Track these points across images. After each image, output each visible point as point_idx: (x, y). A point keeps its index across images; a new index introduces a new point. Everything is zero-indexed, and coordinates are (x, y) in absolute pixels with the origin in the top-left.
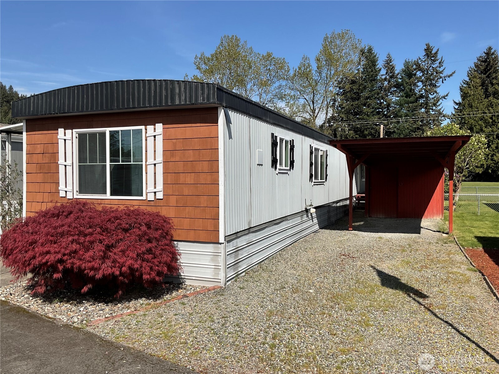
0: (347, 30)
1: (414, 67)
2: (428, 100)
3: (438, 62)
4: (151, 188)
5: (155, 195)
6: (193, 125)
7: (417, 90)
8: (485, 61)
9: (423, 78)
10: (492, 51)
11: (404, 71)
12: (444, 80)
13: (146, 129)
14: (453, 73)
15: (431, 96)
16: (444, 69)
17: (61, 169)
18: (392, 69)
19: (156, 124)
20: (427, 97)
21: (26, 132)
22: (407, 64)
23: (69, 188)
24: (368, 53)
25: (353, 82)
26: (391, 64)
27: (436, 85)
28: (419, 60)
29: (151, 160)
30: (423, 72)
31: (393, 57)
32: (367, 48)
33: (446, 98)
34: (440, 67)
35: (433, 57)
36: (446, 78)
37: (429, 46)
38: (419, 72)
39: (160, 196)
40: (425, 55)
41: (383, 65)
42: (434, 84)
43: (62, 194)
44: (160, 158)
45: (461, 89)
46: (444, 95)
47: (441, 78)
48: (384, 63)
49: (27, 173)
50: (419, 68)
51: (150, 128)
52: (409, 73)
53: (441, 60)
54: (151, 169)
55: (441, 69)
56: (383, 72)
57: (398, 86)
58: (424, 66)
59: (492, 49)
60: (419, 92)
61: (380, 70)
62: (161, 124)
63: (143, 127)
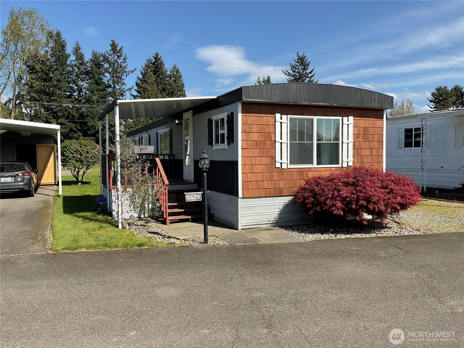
0: (35, 10)
1: (102, 58)
2: (115, 90)
3: (122, 58)
4: (345, 159)
5: (348, 164)
6: (370, 119)
7: (105, 80)
8: (154, 64)
9: (111, 70)
10: (159, 57)
11: (91, 60)
12: (127, 74)
13: (342, 120)
14: (134, 70)
15: (117, 87)
16: (127, 65)
17: (278, 145)
18: (81, 56)
19: (349, 117)
20: (114, 87)
21: (242, 113)
22: (94, 54)
23: (284, 160)
24: (57, 37)
25: (43, 63)
26: (79, 52)
27: (121, 78)
28: (107, 54)
29: (345, 140)
30: (110, 65)
31: (81, 45)
32: (55, 32)
33: (131, 90)
34: (124, 63)
35: (118, 53)
36: (129, 73)
37: (114, 42)
38: (106, 64)
39: (351, 164)
40: (111, 49)
41: (72, 51)
42: (120, 76)
43: (278, 165)
44: (351, 140)
45: (136, 83)
46: (129, 88)
47: (125, 72)
48: (73, 49)
49: (242, 149)
50: (106, 60)
51: (345, 119)
52: (97, 63)
53: (125, 57)
54: (345, 145)
55: (125, 64)
56: (73, 58)
57: (87, 73)
58: (111, 60)
59: (159, 55)
60: (108, 81)
61: (69, 55)
62: (352, 117)
63: (340, 118)
